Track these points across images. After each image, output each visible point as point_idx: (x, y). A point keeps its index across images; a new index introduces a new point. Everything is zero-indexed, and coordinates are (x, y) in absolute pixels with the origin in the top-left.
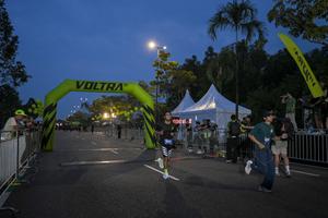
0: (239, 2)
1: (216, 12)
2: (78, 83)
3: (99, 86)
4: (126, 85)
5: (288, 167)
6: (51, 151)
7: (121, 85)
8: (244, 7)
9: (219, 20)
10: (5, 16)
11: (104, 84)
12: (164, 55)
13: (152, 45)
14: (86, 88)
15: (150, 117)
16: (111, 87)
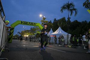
1: (63, 5)
2: (22, 22)
3: (28, 23)
4: (36, 24)
6: (11, 43)
7: (35, 23)
8: (71, 4)
9: (64, 8)
11: (30, 23)
13: (41, 16)
14: (24, 23)
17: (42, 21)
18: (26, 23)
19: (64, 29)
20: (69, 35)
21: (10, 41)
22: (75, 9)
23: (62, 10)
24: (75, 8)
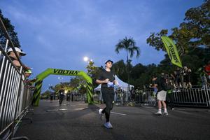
0: (128, 39)
1: (118, 43)
2: (55, 70)
3: (66, 72)
5: (166, 109)
6: (37, 106)
7: (77, 72)
8: (130, 41)
9: (119, 46)
10: (17, 40)
11: (68, 71)
12: (92, 64)
14: (59, 73)
15: (91, 88)
16: (71, 73)
17: (88, 67)
18: (62, 72)
19: (123, 78)
20: (131, 86)
21: (36, 104)
22: (136, 48)
23: (117, 50)
24: (136, 45)
